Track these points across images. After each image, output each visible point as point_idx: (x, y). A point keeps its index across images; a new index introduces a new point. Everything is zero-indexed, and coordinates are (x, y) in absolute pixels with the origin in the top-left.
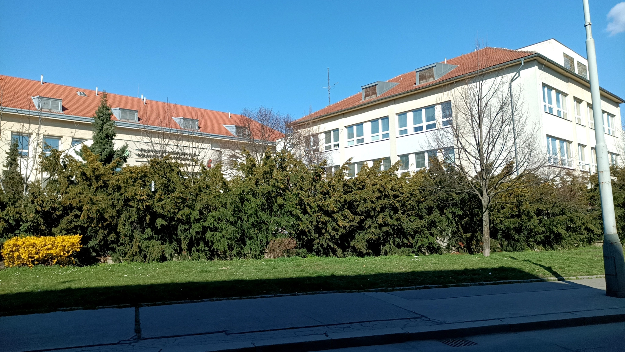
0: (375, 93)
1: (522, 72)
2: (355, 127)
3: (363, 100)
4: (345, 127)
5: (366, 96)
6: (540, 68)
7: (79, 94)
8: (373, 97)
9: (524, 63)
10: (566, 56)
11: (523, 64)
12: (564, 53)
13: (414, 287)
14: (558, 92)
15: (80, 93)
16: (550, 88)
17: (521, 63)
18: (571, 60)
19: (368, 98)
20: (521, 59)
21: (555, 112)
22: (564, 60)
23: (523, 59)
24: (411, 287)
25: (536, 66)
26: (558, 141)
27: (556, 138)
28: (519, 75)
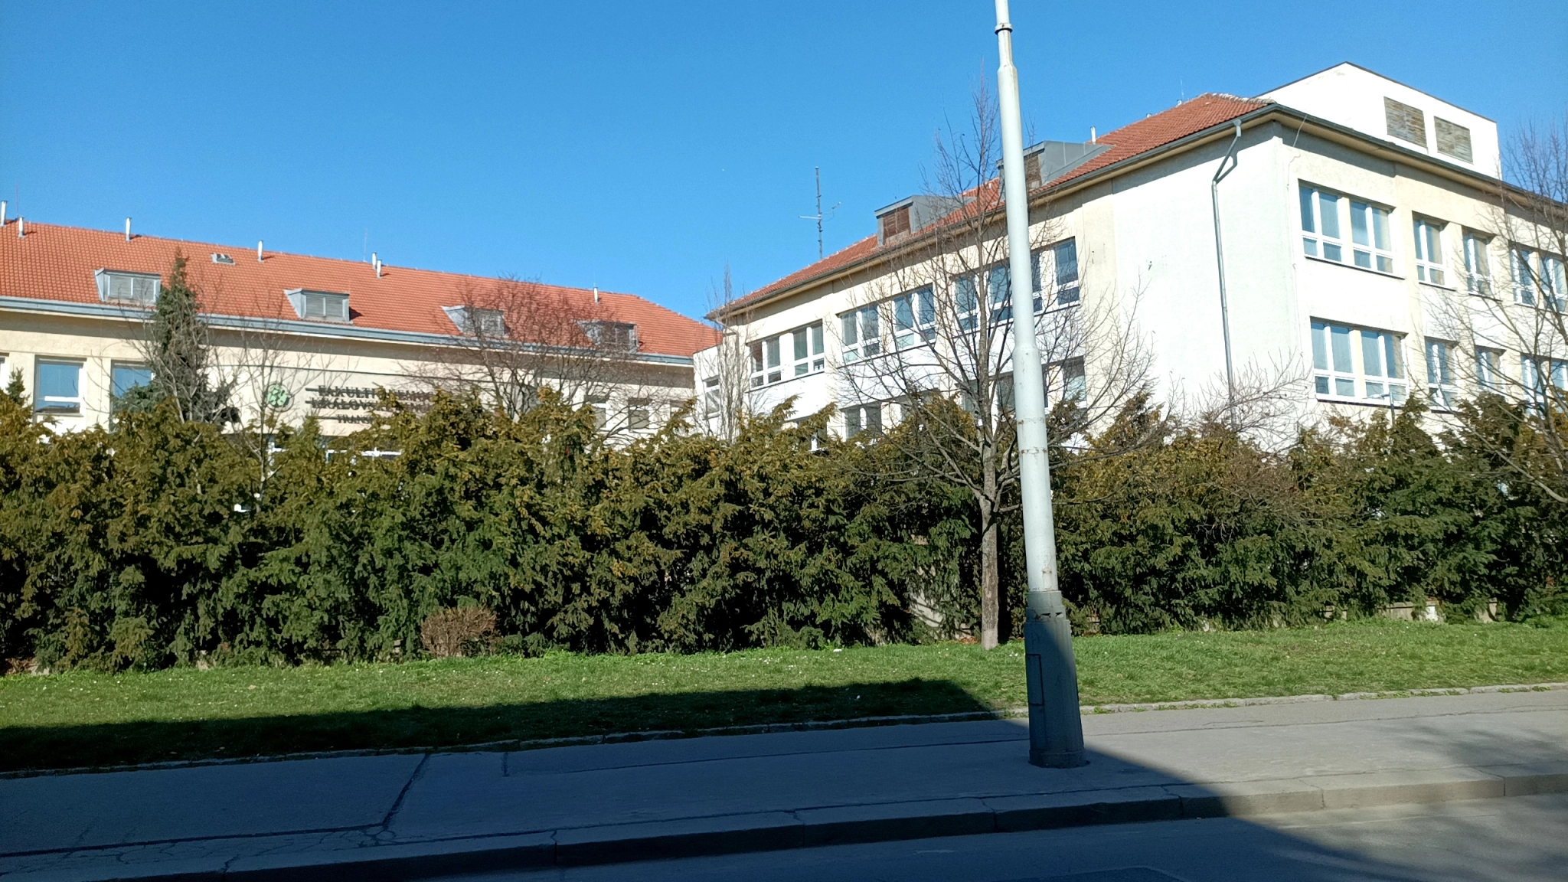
0: (906, 226)
1: (1241, 154)
2: (859, 314)
3: (880, 244)
4: (838, 315)
5: (886, 235)
6: (1288, 142)
7: (214, 258)
8: (903, 236)
9: (1242, 131)
10: (1393, 105)
11: (1239, 134)
12: (1386, 99)
13: (599, 737)
14: (1359, 203)
15: (219, 256)
16: (1331, 194)
17: (1235, 134)
18: (1416, 117)
19: (892, 240)
20: (1234, 121)
21: (1347, 257)
22: (1388, 118)
23: (1238, 121)
24: (588, 738)
25: (1275, 138)
26: (1355, 335)
27: (1348, 327)
28: (1235, 164)
